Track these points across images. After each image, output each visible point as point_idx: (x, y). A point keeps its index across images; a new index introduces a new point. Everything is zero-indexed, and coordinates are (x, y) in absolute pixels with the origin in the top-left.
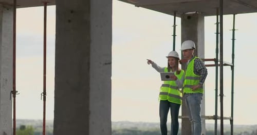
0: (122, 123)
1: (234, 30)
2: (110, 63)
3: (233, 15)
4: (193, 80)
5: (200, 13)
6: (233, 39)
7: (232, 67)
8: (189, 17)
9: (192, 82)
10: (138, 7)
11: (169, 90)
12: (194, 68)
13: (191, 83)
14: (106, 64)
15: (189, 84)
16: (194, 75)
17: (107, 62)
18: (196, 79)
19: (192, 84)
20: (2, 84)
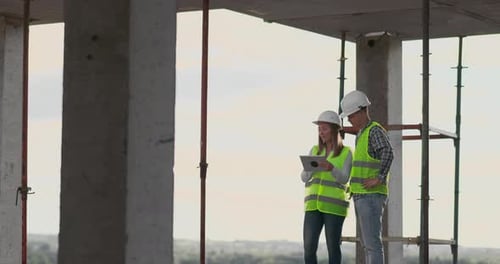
0: (275, 244)
1: (460, 68)
2: (172, 140)
3: (458, 39)
4: (367, 169)
5: (395, 35)
6: (459, 86)
7: (457, 142)
8: (371, 43)
9: (366, 173)
10: (270, 21)
11: (320, 190)
12: (370, 145)
13: (362, 174)
14: (162, 142)
15: (359, 176)
16: (369, 158)
17: (164, 139)
18: (372, 166)
19: (365, 177)
20: (3, 174)
